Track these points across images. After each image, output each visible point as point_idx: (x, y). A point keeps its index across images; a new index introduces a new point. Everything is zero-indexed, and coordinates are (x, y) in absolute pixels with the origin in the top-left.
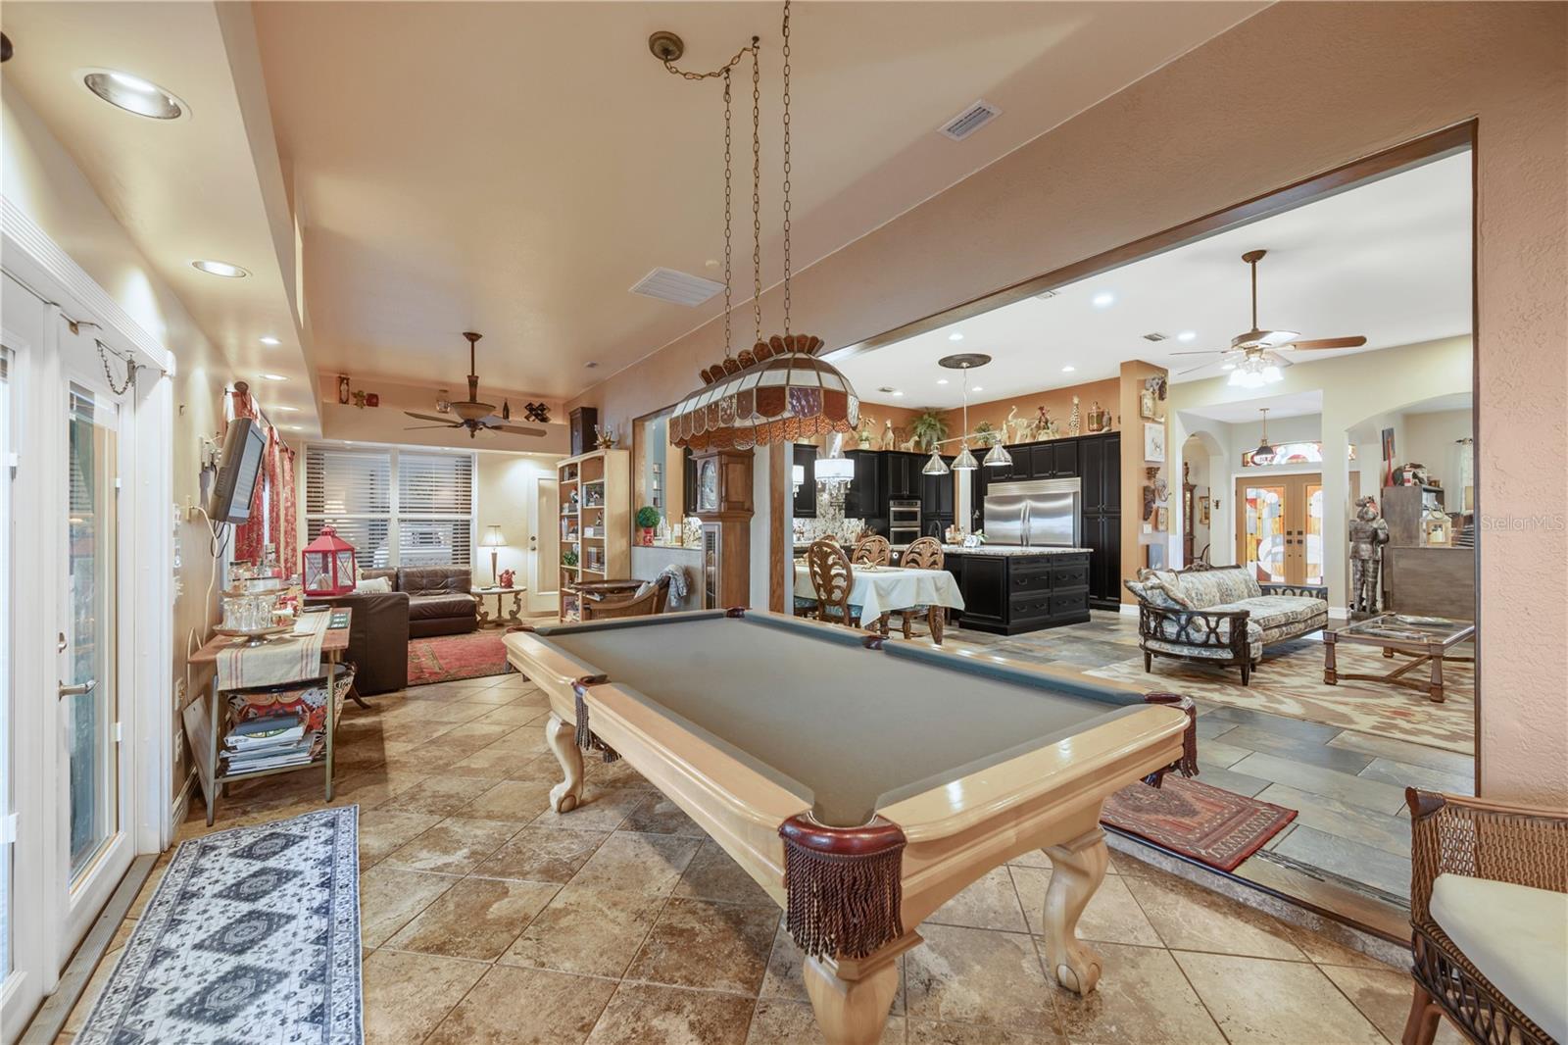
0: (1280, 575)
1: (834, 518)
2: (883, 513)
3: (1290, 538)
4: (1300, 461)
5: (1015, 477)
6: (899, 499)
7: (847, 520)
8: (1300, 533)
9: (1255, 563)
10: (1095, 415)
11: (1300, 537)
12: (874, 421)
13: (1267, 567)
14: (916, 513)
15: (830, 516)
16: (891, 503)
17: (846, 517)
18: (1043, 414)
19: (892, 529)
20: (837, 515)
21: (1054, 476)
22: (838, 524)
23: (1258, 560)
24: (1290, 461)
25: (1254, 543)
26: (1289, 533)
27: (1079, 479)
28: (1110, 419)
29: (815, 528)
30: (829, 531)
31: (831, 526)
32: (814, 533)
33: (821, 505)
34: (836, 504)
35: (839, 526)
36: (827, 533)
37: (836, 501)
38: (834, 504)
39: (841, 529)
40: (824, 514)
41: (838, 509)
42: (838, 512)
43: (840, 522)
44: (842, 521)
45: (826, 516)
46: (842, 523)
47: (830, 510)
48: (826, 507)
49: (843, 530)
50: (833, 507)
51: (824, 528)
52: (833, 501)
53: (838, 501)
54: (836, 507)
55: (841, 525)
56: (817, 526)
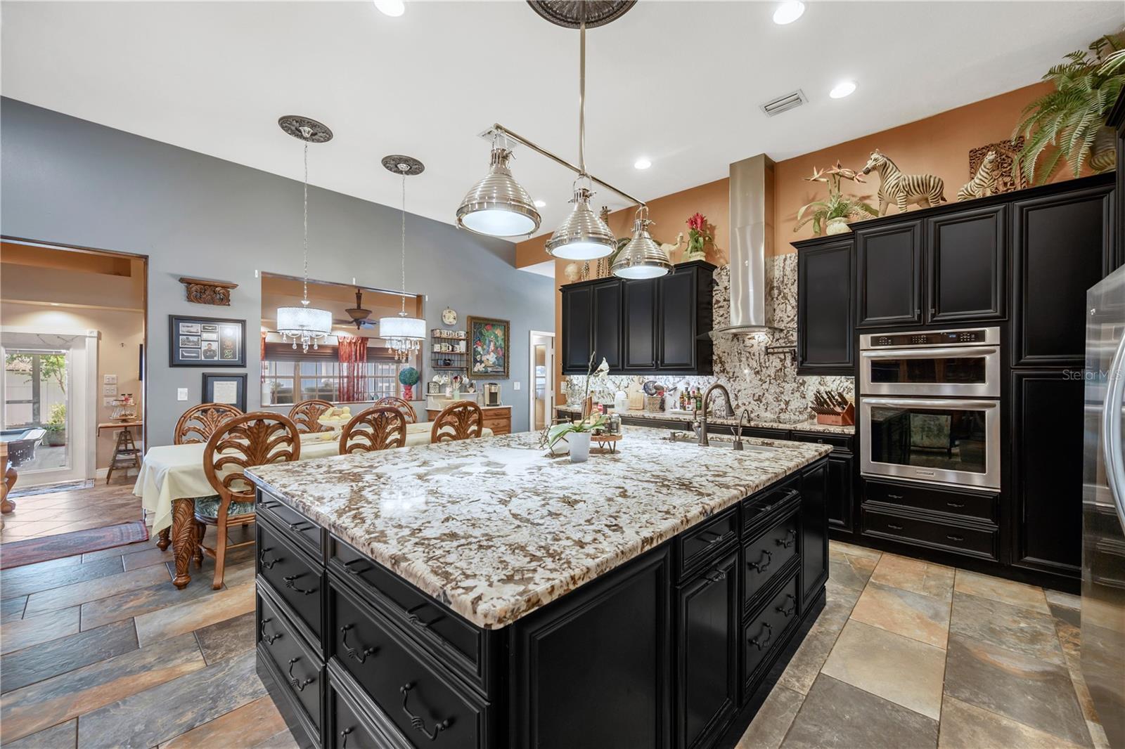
6: (900, 328)
15: (772, 372)
19: (864, 400)
22: (788, 387)
29: (739, 391)
30: (770, 398)
31: (774, 389)
32: (736, 400)
33: (750, 353)
34: (787, 350)
35: (793, 390)
36: (763, 400)
37: (784, 345)
38: (780, 350)
39: (797, 394)
40: (759, 368)
41: (790, 357)
42: (789, 365)
43: (795, 382)
44: (801, 381)
45: (761, 371)
46: (801, 384)
47: (771, 361)
48: (762, 357)
49: (804, 398)
50: (777, 355)
51: (759, 392)
52: (778, 345)
53: (789, 345)
54: (784, 353)
55: (798, 387)
56: (743, 388)
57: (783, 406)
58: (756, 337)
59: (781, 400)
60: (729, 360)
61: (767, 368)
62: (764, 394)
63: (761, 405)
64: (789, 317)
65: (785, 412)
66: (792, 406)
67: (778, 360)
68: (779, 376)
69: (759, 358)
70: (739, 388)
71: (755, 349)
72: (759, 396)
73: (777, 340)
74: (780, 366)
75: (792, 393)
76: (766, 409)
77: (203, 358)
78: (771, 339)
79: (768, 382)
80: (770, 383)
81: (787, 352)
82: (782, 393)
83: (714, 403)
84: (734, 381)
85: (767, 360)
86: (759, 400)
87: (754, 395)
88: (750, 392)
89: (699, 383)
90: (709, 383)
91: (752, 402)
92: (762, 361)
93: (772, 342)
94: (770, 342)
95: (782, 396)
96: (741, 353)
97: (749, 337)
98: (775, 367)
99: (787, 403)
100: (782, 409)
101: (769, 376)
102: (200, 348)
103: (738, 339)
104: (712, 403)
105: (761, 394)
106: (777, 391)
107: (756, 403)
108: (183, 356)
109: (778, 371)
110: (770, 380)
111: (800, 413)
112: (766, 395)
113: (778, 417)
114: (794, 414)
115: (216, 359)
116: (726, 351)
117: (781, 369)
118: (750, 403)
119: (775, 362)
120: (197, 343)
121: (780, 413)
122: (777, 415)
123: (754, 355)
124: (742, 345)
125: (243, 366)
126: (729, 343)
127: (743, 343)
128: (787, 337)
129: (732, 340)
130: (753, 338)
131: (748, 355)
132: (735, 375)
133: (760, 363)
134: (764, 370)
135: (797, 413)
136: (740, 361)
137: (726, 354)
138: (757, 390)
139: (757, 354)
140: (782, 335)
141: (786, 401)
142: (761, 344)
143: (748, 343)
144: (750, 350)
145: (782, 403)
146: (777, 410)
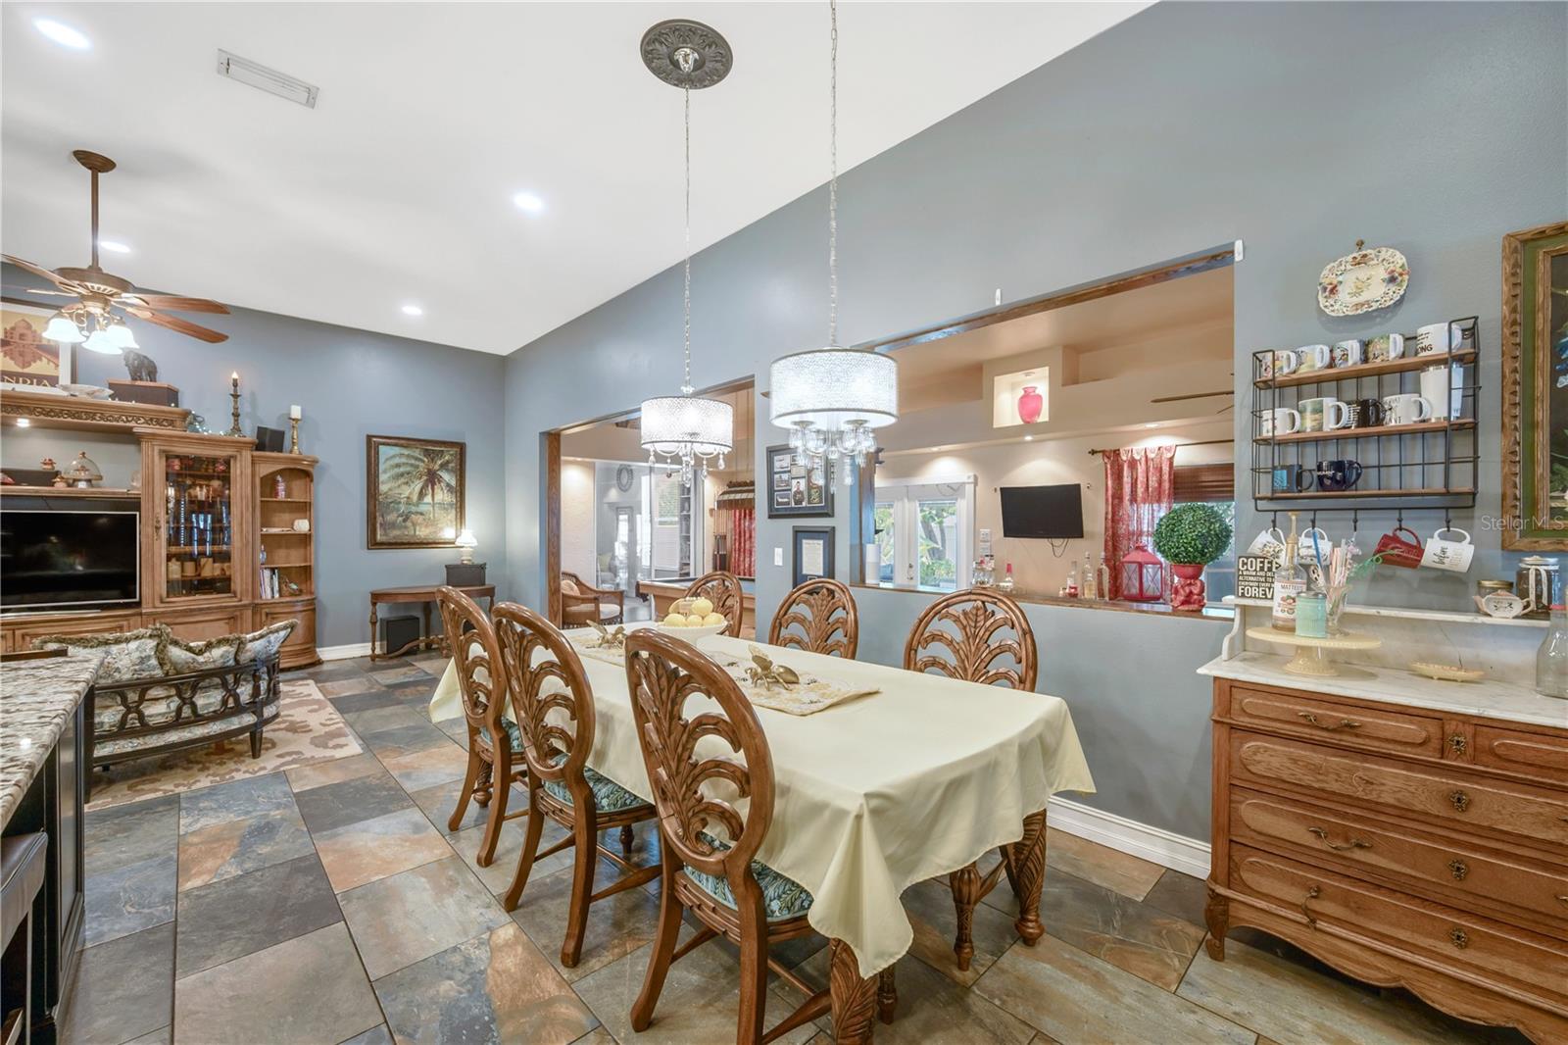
77: (793, 505)
102: (790, 490)
108: (779, 503)
115: (804, 504)
120: (788, 483)
125: (829, 515)
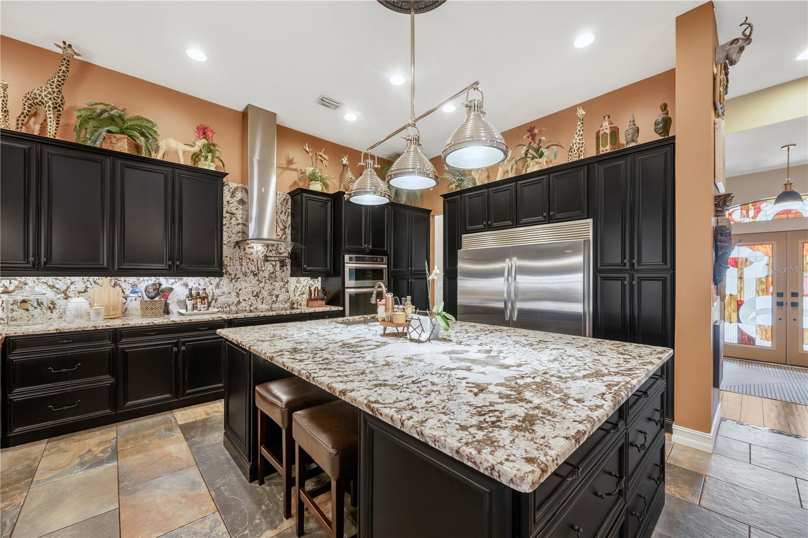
0: (768, 340)
1: (272, 277)
2: (337, 271)
3: (780, 299)
4: (791, 216)
5: (495, 224)
6: (359, 253)
7: (294, 279)
8: (795, 295)
9: (735, 325)
10: (608, 131)
11: (794, 300)
12: (327, 157)
13: (750, 330)
14: (381, 270)
15: (266, 274)
16: (347, 257)
17: (291, 276)
18: (533, 136)
19: (347, 290)
20: (278, 273)
21: (550, 220)
22: (278, 285)
23: (739, 321)
24: (777, 217)
25: (734, 305)
26: (780, 295)
27: (590, 221)
28: (638, 130)
29: (240, 290)
30: (265, 293)
31: (268, 286)
32: (238, 297)
33: (250, 259)
34: (277, 259)
35: (281, 287)
36: (260, 295)
37: (275, 255)
38: (273, 259)
39: (284, 290)
40: (257, 272)
41: (279, 264)
42: (279, 269)
43: (282, 281)
44: (286, 281)
45: (259, 273)
46: (286, 283)
47: (266, 266)
48: (259, 263)
49: (288, 292)
50: (270, 262)
51: (257, 290)
52: (271, 255)
53: (278, 255)
54: (275, 261)
55: (284, 285)
56: (244, 287)
57: (274, 299)
58: (255, 247)
59: (273, 295)
60: (231, 264)
61: (263, 271)
62: (261, 291)
63: (259, 299)
64: (278, 235)
65: (276, 303)
66: (280, 298)
67: (271, 266)
68: (271, 277)
69: (257, 263)
70: (240, 287)
71: (254, 256)
72: (257, 292)
73: (271, 251)
74: (272, 270)
75: (280, 289)
76: (262, 302)
78: (266, 250)
79: (264, 282)
80: (265, 282)
81: (277, 261)
82: (274, 289)
83: (216, 301)
84: (236, 281)
85: (263, 265)
86: (257, 296)
87: (253, 292)
88: (250, 290)
89: (199, 284)
90: (211, 284)
91: (252, 297)
92: (259, 266)
93: (267, 252)
94: (265, 252)
95: (274, 291)
96: (242, 259)
97: (250, 246)
98: (269, 271)
99: (277, 296)
100: (273, 301)
101: (265, 277)
103: (239, 247)
104: (214, 301)
105: (258, 291)
106: (270, 288)
107: (254, 298)
109: (271, 274)
110: (265, 280)
111: (285, 302)
112: (263, 291)
113: (271, 307)
114: (282, 304)
116: (229, 256)
117: (273, 273)
118: (249, 299)
119: (269, 267)
121: (272, 304)
122: (270, 306)
123: (253, 261)
124: (243, 252)
126: (231, 249)
127: (244, 250)
128: (277, 250)
129: (234, 247)
130: (253, 248)
131: (248, 260)
132: (237, 277)
133: (258, 268)
134: (261, 273)
135: (284, 303)
136: (242, 265)
137: (228, 259)
138: (255, 288)
139: (255, 260)
140: (274, 248)
141: (276, 295)
142: (259, 253)
143: (248, 251)
144: (250, 257)
145: (273, 297)
146: (270, 302)
